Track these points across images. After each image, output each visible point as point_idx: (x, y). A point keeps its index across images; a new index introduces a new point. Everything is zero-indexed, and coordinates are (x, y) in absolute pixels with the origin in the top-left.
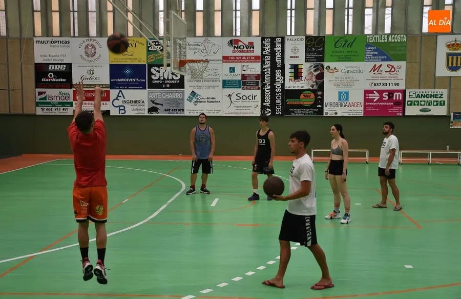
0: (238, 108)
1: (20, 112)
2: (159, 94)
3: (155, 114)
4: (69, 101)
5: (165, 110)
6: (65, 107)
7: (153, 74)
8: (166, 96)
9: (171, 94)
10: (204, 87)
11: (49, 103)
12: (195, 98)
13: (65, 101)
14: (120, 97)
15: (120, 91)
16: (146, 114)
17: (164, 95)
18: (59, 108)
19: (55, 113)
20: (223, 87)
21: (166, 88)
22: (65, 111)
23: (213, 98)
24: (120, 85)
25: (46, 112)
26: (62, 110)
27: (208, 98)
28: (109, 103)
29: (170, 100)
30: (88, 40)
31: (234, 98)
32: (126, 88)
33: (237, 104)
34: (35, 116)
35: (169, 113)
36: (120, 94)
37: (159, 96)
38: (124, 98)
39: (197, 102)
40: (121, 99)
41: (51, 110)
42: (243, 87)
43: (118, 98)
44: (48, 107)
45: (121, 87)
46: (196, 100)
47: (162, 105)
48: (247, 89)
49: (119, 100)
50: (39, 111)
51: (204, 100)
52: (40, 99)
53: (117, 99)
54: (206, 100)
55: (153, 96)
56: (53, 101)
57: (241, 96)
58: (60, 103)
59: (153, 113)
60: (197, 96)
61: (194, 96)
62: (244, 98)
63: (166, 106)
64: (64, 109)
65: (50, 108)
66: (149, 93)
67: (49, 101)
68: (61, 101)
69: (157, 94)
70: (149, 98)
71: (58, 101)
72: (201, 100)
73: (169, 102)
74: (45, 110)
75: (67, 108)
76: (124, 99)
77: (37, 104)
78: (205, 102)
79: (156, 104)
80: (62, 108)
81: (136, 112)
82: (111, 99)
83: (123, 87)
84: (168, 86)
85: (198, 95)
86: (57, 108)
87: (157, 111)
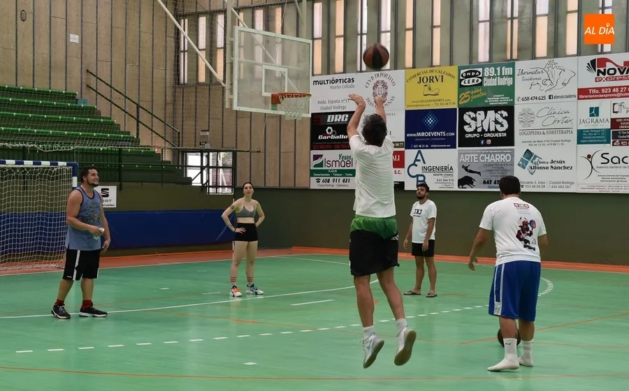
0: (604, 178)
1: (291, 185)
2: (475, 155)
3: (468, 189)
4: (350, 168)
5: (484, 182)
6: (345, 178)
7: (467, 124)
8: (486, 158)
9: (493, 155)
10: (546, 143)
11: (326, 172)
12: (532, 162)
13: (346, 168)
14: (419, 160)
15: (419, 152)
16: (456, 188)
17: (483, 158)
18: (338, 178)
19: (333, 186)
20: (579, 143)
21: (485, 145)
22: (345, 184)
23: (561, 162)
24: (418, 143)
25: (322, 186)
26: (341, 182)
27: (552, 162)
28: (403, 171)
29: (490, 165)
30: (378, 75)
31: (597, 160)
32: (427, 146)
33: (604, 172)
34: (308, 190)
35: (490, 187)
36: (419, 157)
37: (475, 158)
38: (424, 163)
39: (535, 168)
40: (420, 164)
41: (328, 181)
42: (614, 142)
43: (416, 163)
44: (325, 178)
45: (420, 146)
46: (532, 165)
47: (479, 173)
48: (621, 145)
49: (416, 165)
50: (314, 184)
51: (545, 165)
52: (315, 166)
53: (414, 164)
54: (549, 165)
55: (465, 160)
56: (331, 168)
57: (609, 157)
58: (339, 171)
59: (465, 186)
60: (534, 159)
61: (529, 159)
62: (616, 160)
63: (486, 176)
64: (344, 181)
65: (328, 178)
66: (460, 154)
67: (327, 168)
68: (341, 168)
69: (472, 155)
70: (459, 163)
71: (337, 168)
72: (540, 165)
73: (491, 168)
74: (321, 181)
75: (348, 178)
76: (425, 165)
77: (312, 173)
78: (547, 168)
79: (471, 171)
80: (342, 179)
81: (441, 185)
82: (407, 165)
83: (423, 146)
84: (489, 142)
85: (536, 156)
86: (335, 178)
87: (472, 183)
